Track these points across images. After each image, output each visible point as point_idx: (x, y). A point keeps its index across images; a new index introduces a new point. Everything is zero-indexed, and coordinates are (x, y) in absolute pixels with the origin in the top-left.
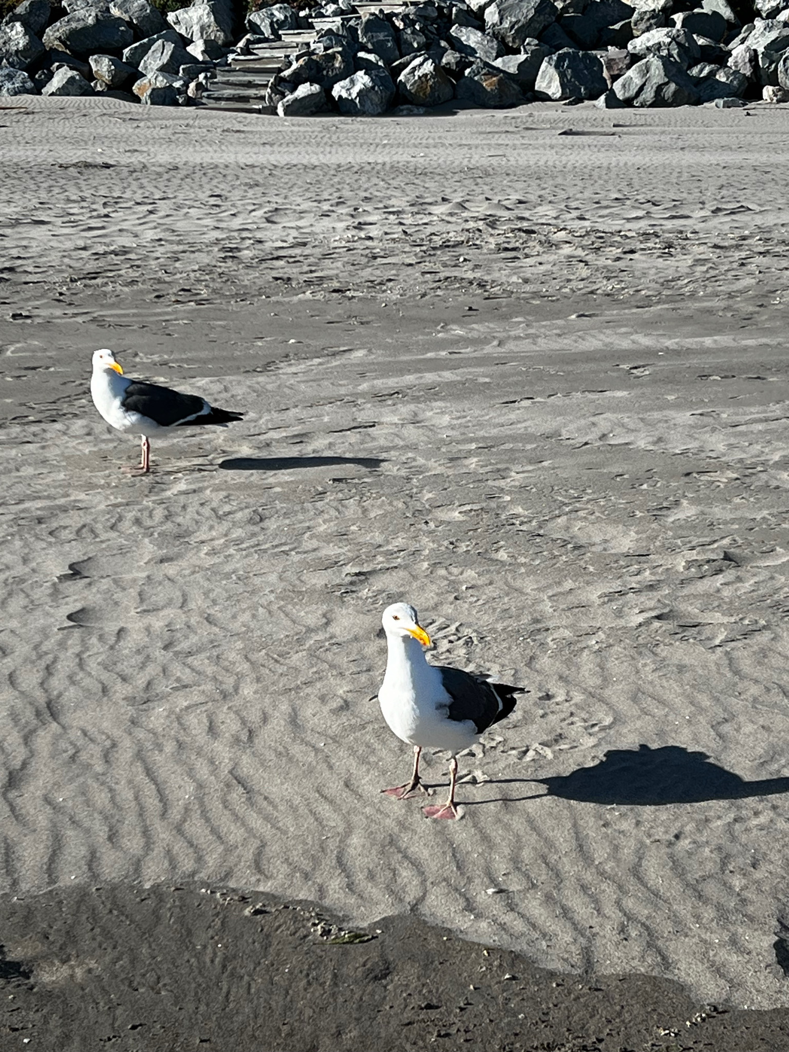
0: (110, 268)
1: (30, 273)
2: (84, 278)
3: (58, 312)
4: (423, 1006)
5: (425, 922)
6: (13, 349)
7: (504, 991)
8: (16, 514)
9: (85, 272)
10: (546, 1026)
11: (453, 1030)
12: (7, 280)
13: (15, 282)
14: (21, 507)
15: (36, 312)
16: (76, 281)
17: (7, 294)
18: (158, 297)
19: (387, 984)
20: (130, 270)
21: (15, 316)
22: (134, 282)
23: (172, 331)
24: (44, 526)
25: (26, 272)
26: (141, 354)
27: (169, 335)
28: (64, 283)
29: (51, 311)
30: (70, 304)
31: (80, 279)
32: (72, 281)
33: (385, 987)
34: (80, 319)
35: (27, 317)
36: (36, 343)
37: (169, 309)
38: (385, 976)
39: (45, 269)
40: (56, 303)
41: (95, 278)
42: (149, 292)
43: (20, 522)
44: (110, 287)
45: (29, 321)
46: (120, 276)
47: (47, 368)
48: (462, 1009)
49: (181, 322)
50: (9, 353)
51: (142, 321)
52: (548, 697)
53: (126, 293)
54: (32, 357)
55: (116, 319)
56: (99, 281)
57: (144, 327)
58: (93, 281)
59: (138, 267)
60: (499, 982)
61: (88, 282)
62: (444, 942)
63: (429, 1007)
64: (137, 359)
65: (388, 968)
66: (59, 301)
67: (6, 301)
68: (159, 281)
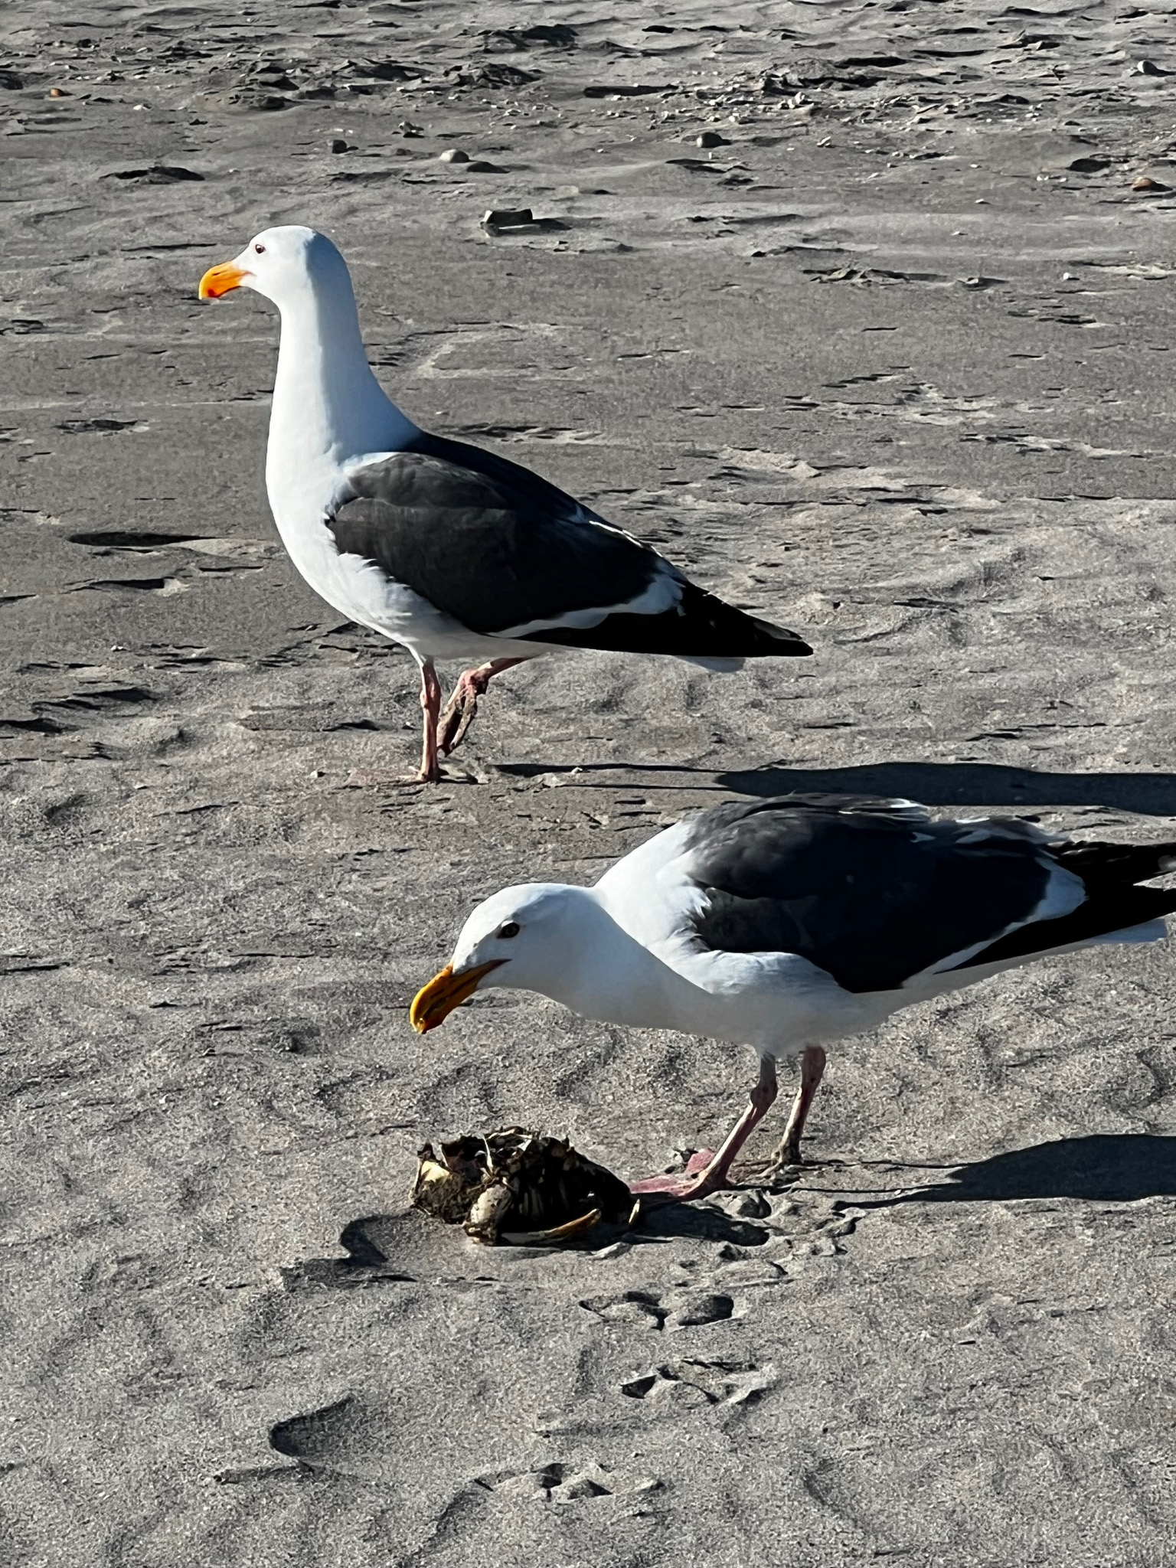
0: (938, 43)
1: (627, 53)
2: (826, 81)
3: (677, 212)
6: (447, 349)
8: (220, 1008)
9: (838, 58)
12: (527, 78)
13: (551, 88)
14: (249, 980)
15: (594, 207)
16: (787, 89)
17: (508, 134)
18: (1082, 166)
20: (1015, 56)
21: (499, 222)
22: (1010, 103)
23: (1090, 304)
24: (309, 1063)
25: (610, 47)
26: (933, 395)
27: (1074, 320)
28: (741, 97)
29: (650, 205)
30: (733, 181)
31: (806, 83)
32: (770, 89)
34: (745, 245)
35: (550, 226)
36: (548, 331)
37: (1110, 219)
39: (686, 40)
40: (684, 175)
41: (865, 82)
42: (1052, 146)
43: (224, 1042)
44: (910, 123)
45: (550, 242)
46: (968, 76)
47: (551, 431)
49: (1137, 269)
50: (426, 369)
51: (984, 264)
53: (967, 149)
54: (508, 387)
55: (889, 251)
56: (878, 93)
57: (985, 283)
58: (857, 96)
59: (1049, 43)
61: (835, 94)
64: (912, 414)
66: (694, 166)
67: (493, 160)
68: (1110, 103)
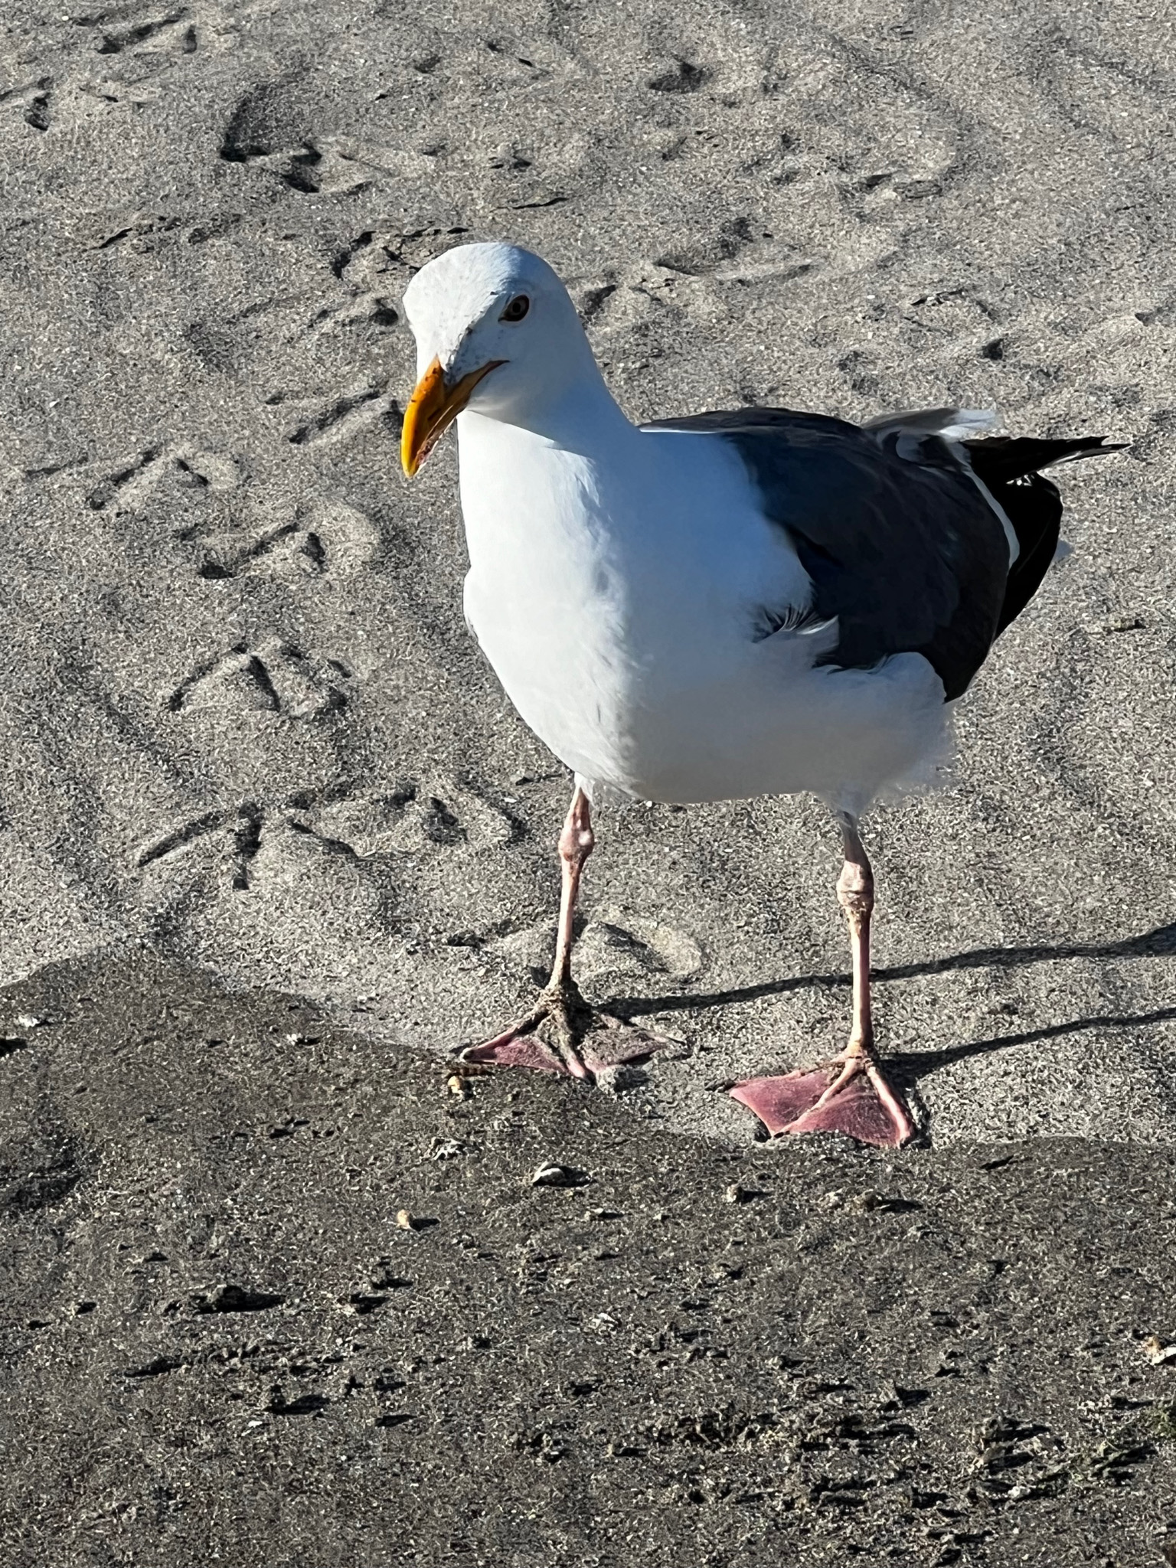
4: (211, 1296)
5: (210, 980)
7: (530, 1227)
10: (697, 1354)
11: (332, 1388)
19: (69, 1221)
33: (58, 1234)
38: (58, 1192)
48: (365, 1305)
52: (690, 76)
60: (513, 1197)
62: (288, 1053)
63: (236, 1300)
65: (67, 1163)
